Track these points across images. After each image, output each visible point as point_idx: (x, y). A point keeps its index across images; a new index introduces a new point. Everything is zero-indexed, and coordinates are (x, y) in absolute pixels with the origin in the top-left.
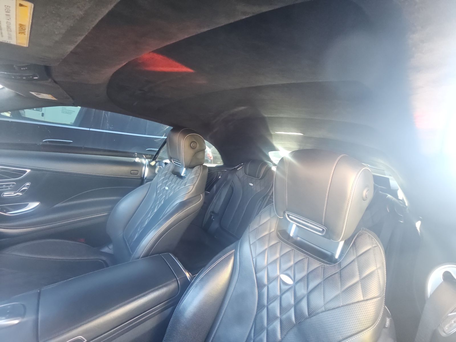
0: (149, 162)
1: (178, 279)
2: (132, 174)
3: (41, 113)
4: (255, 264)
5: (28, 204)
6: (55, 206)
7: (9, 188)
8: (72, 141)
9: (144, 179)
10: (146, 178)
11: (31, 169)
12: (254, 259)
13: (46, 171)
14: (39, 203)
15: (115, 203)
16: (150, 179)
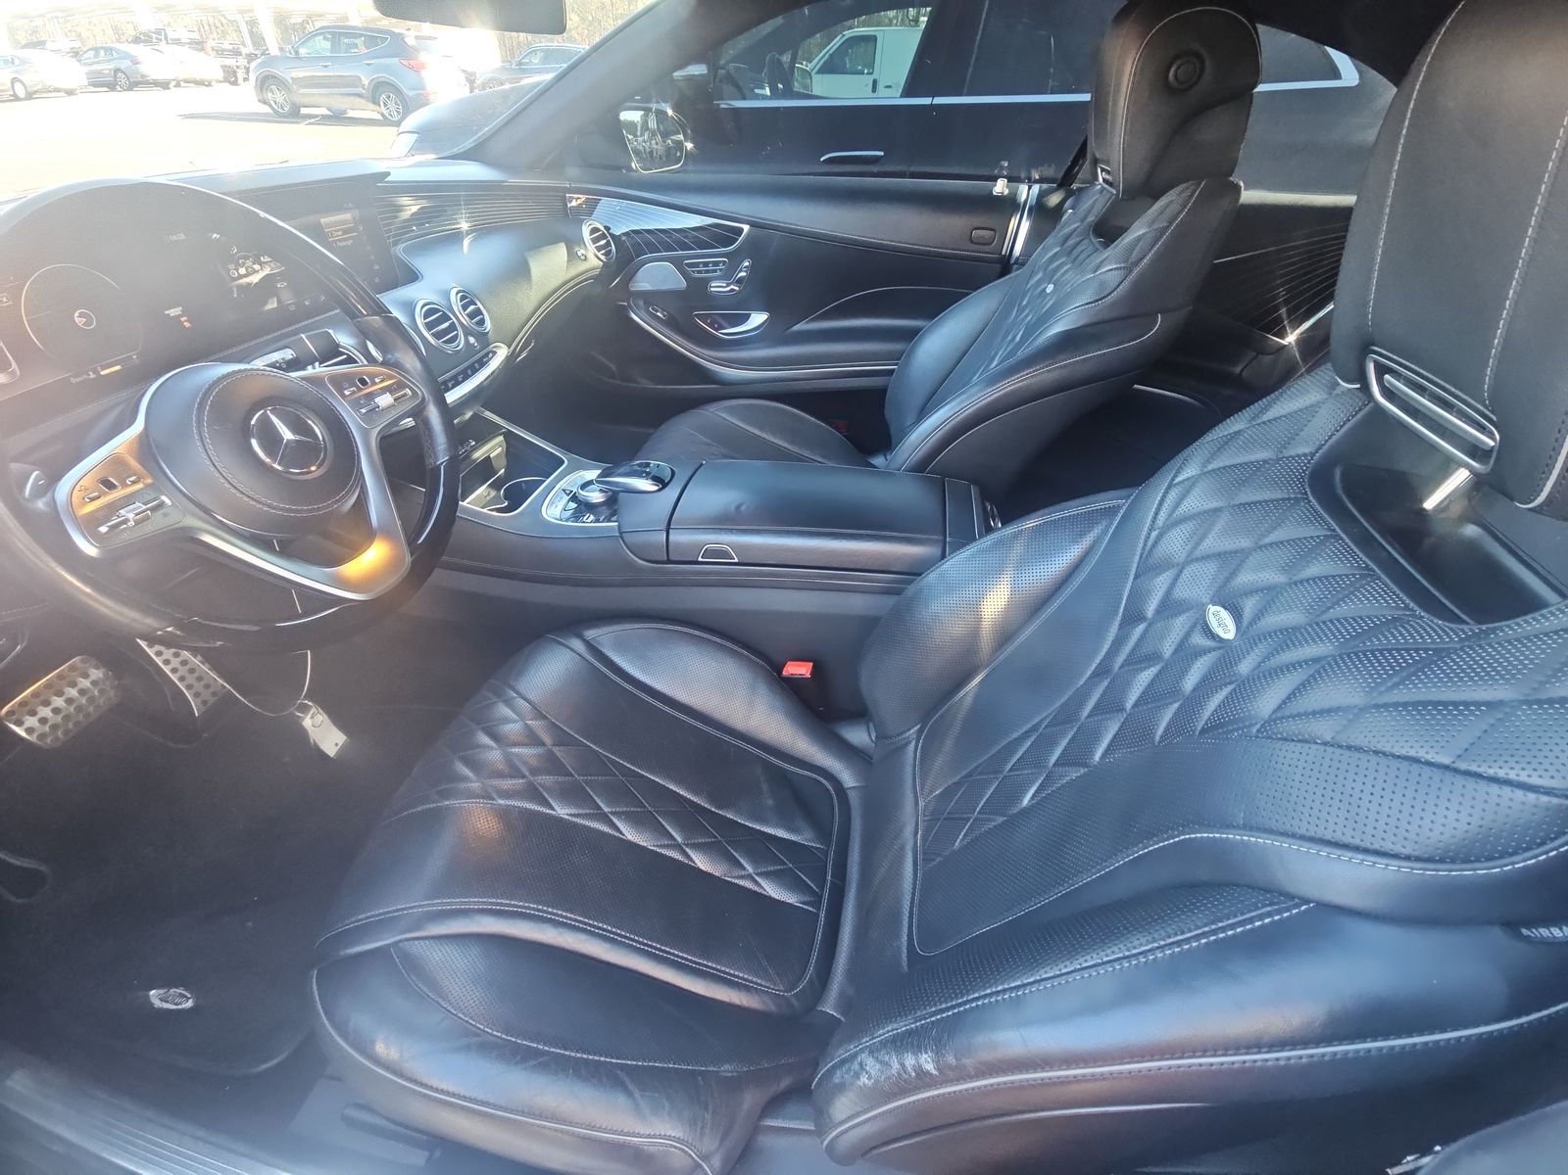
0: (1042, 195)
1: (948, 539)
2: (975, 243)
3: (869, 80)
4: (1148, 548)
5: (749, 316)
6: (796, 328)
7: (719, 273)
8: (882, 154)
9: (1012, 262)
10: (1018, 259)
11: (752, 224)
12: (1154, 534)
13: (776, 228)
14: (766, 317)
15: (911, 336)
16: (1021, 263)
